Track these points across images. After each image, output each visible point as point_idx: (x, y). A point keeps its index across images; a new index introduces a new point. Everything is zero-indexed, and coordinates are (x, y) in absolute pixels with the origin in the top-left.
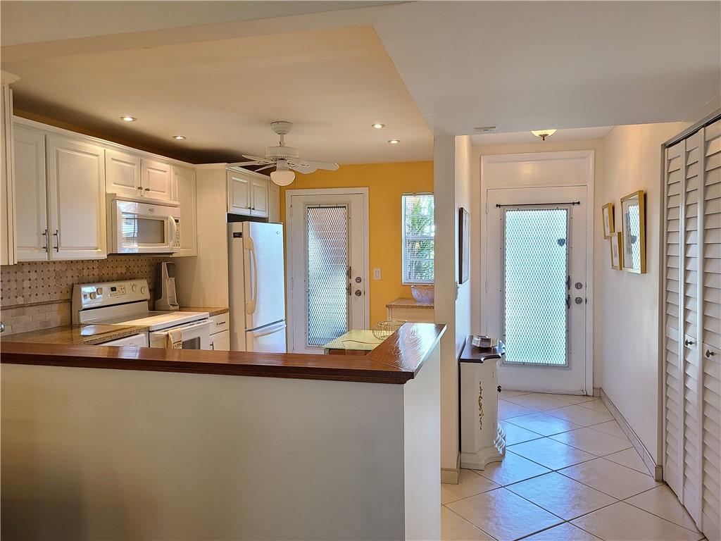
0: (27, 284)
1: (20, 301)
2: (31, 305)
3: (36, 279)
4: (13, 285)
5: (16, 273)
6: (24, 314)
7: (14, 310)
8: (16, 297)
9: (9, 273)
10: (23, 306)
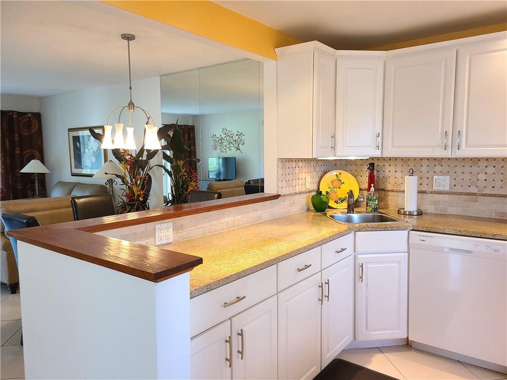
0: (482, 177)
1: (474, 190)
2: (483, 195)
3: (494, 173)
4: (467, 177)
5: (471, 166)
6: (476, 201)
7: (467, 197)
8: (470, 186)
9: (464, 166)
10: (475, 194)
